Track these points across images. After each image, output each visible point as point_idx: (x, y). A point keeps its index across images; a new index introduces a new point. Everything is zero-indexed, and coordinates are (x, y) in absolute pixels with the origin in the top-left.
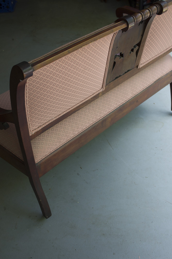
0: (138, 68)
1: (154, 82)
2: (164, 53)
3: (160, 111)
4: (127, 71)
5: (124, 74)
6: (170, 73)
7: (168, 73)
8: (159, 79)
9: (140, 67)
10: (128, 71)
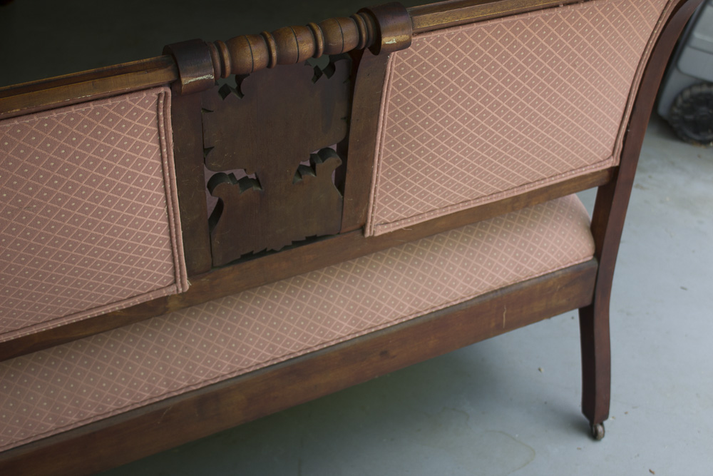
0: (368, 234)
1: (478, 297)
2: (516, 198)
3: (546, 403)
4: (304, 239)
5: (286, 248)
6: (560, 272)
7: (553, 273)
8: (502, 289)
9: (377, 235)
10: (312, 239)
